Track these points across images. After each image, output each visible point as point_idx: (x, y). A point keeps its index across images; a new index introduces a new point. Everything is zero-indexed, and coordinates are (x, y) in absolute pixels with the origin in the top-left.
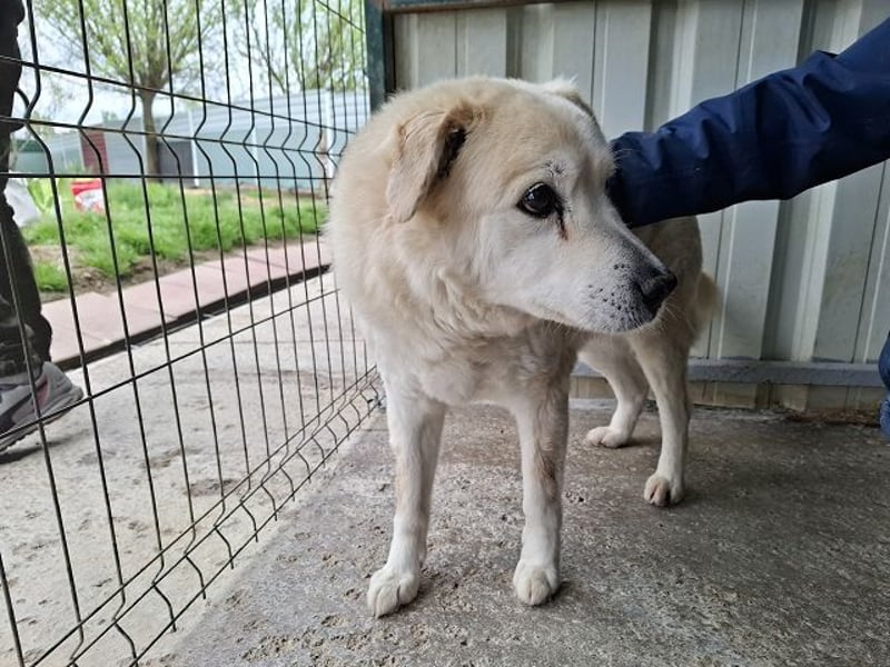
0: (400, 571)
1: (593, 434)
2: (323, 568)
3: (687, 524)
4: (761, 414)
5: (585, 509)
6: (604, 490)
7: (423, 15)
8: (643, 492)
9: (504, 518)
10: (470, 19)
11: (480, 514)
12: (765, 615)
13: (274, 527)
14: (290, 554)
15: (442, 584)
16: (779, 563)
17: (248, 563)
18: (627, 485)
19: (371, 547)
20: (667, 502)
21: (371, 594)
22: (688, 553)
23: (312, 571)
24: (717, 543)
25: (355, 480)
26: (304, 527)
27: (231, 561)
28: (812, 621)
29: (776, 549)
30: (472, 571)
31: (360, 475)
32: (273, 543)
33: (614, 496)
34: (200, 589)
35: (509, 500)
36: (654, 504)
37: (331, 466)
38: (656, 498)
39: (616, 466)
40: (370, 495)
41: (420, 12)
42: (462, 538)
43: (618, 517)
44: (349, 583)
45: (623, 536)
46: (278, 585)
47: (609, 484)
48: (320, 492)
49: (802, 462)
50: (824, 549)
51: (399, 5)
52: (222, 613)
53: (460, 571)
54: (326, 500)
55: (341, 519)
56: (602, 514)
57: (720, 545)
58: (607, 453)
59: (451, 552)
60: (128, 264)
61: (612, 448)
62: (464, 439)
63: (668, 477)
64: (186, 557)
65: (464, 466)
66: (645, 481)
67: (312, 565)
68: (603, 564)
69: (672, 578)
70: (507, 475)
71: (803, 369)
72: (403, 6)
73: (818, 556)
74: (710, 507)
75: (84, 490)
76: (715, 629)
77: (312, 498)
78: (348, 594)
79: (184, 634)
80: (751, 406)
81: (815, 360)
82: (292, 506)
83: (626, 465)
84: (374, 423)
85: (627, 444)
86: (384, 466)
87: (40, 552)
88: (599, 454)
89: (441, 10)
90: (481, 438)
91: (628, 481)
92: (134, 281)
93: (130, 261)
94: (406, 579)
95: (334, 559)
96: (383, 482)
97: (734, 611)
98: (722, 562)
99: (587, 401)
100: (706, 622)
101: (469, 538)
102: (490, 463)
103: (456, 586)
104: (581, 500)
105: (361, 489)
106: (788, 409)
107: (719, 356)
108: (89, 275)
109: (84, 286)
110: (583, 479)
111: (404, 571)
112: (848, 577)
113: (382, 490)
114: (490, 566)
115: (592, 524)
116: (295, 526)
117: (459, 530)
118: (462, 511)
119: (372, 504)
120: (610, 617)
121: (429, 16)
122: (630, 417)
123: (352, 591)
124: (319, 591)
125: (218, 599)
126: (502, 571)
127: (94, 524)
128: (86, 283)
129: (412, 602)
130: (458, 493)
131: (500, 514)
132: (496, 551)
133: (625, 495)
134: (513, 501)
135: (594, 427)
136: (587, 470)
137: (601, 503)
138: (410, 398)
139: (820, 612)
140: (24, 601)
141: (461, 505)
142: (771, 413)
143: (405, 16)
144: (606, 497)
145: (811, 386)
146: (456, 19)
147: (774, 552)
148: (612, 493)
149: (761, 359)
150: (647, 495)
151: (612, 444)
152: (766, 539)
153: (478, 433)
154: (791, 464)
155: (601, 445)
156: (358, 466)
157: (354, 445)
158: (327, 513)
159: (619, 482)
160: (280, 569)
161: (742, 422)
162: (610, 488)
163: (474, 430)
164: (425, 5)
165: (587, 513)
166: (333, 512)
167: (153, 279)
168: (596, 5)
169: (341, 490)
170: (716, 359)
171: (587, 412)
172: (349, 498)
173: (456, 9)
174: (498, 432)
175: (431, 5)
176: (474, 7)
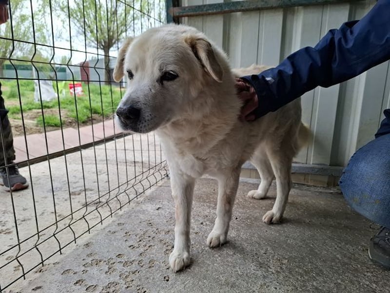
1: (250, 193)
2: (124, 236)
3: (278, 231)
5: (236, 222)
6: (248, 215)
7: (190, 18)
9: (202, 223)
10: (209, 19)
12: (297, 270)
13: (109, 220)
14: (114, 230)
15: (167, 246)
16: (312, 250)
17: (96, 232)
18: (258, 214)
19: (145, 230)
22: (274, 243)
23: (119, 237)
24: (287, 240)
25: (148, 205)
26: (122, 221)
27: (89, 230)
28: (316, 274)
29: (313, 245)
31: (151, 203)
32: (109, 226)
34: (74, 239)
36: (265, 222)
37: (141, 199)
38: (266, 220)
39: (256, 207)
40: (152, 211)
41: (188, 16)
43: (249, 227)
44: (132, 243)
45: (248, 234)
46: (105, 241)
47: (251, 213)
48: (133, 208)
49: (340, 210)
50: (334, 246)
51: (179, 13)
52: (81, 249)
54: (134, 211)
55: (138, 219)
56: (243, 225)
57: (289, 241)
60: (86, 117)
64: (69, 226)
67: (120, 235)
69: (263, 252)
70: (210, 207)
72: (181, 14)
73: (330, 249)
74: (290, 226)
76: (273, 273)
77: (129, 211)
78: (130, 247)
79: (65, 255)
83: (261, 206)
84: (163, 184)
86: (162, 200)
87: (24, 222)
88: (251, 201)
89: (197, 15)
90: (204, 192)
91: (260, 213)
92: (88, 124)
93: (87, 116)
95: (129, 233)
96: (159, 206)
97: (284, 267)
98: (287, 248)
100: (270, 270)
102: (204, 201)
104: (237, 219)
105: (149, 209)
107: (311, 163)
108: (70, 121)
109: (68, 125)
110: (241, 210)
112: (340, 258)
113: (158, 209)
116: (118, 220)
119: (152, 214)
120: (230, 264)
121: (192, 18)
122: (266, 186)
123: (132, 246)
124: (119, 244)
125: (81, 244)
127: (46, 214)
128: (69, 124)
131: (201, 222)
132: (194, 236)
133: (256, 218)
134: (208, 217)
136: (244, 207)
137: (245, 221)
139: (321, 271)
140: (12, 239)
142: (335, 189)
143: (183, 18)
144: (248, 218)
146: (203, 19)
147: (312, 246)
148: (250, 217)
149: (330, 165)
150: (263, 218)
151: (258, 197)
152: (310, 240)
153: (204, 190)
154: (335, 211)
156: (151, 200)
157: (153, 192)
158: (133, 216)
159: (256, 213)
160: (108, 235)
161: (321, 192)
162: (251, 215)
163: (202, 188)
164: (189, 13)
165: (237, 224)
166: (135, 216)
167: (95, 123)
168: (260, 12)
169: (142, 208)
170: (310, 164)
171: (253, 184)
172: (143, 212)
173: (203, 15)
174: (212, 190)
175: (192, 13)
176: (209, 14)
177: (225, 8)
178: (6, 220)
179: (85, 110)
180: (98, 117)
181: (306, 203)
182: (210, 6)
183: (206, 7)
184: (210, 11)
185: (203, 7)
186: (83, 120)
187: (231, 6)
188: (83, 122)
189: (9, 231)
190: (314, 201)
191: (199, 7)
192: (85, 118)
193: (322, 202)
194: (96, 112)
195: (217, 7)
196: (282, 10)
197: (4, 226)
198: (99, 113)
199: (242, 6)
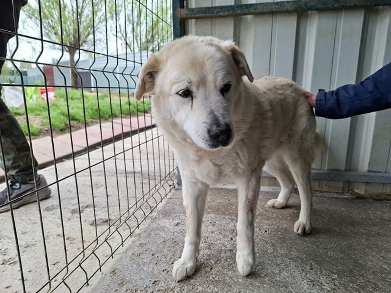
0: (188, 261)
1: (270, 202)
2: (152, 259)
3: (314, 243)
4: (344, 195)
6: (276, 227)
7: (197, 20)
8: (293, 229)
9: (232, 239)
10: (218, 21)
11: (221, 237)
12: (351, 285)
13: (130, 240)
14: (138, 252)
15: (205, 268)
16: (356, 261)
17: (119, 256)
18: (286, 225)
19: (173, 251)
20: (305, 233)
21: (174, 271)
22: (315, 256)
23: (148, 261)
24: (327, 252)
25: (165, 220)
26: (143, 241)
27: (112, 255)
28: (372, 288)
29: (354, 255)
30: (218, 262)
31: (167, 219)
32: (130, 248)
33: (281, 230)
34: (99, 267)
35: (234, 231)
36: (299, 234)
37: (154, 214)
38: (300, 231)
39: (280, 217)
40: (171, 227)
41: (196, 18)
42: (214, 248)
43: (283, 240)
44: (164, 266)
45: (285, 248)
46: (133, 266)
47: (278, 224)
48: (149, 225)
49: (364, 217)
50: (376, 256)
51: (187, 14)
52: (108, 278)
53: (213, 262)
54: (152, 229)
55: (159, 238)
56: (275, 238)
57: (329, 253)
58: (277, 211)
59: (209, 253)
60: (64, 124)
61: (279, 209)
62: (212, 203)
63: (304, 222)
64: (93, 252)
65: (213, 215)
66: (294, 224)
67: (147, 258)
68: (277, 260)
69: (308, 267)
70: (232, 220)
71: (364, 175)
72: (189, 16)
73: (373, 259)
74: (324, 236)
75: (46, 222)
76: (328, 291)
77: (146, 228)
78: (163, 271)
79: (92, 287)
80: (341, 191)
81: (369, 171)
82: (138, 231)
83: (285, 216)
84: (172, 195)
85: (285, 207)
86: (177, 215)
87: (28, 249)
88: (273, 211)
89: (205, 18)
90: (220, 203)
91: (286, 224)
92: (66, 131)
93: (65, 123)
94: (190, 265)
95: (156, 256)
96: (177, 222)
97: (337, 282)
98: (330, 261)
99: (267, 188)
100: (324, 287)
101: (217, 248)
102: (224, 214)
103: (212, 269)
104: (266, 232)
105: (168, 225)
106: (357, 193)
107: (326, 169)
109: (45, 134)
110: (266, 222)
111: (189, 261)
112: (388, 269)
113: (177, 225)
114: (226, 260)
115: (271, 242)
116: (139, 240)
117: (212, 243)
118: (213, 235)
119: (173, 231)
120: (281, 284)
121: (200, 20)
122: (287, 195)
123: (166, 269)
124: (151, 269)
125: (106, 272)
126: (232, 262)
127: (51, 237)
128: (46, 132)
129: (192, 275)
130: (211, 227)
131: (230, 237)
132: (229, 254)
133: (285, 230)
135: (271, 199)
136: (268, 219)
137: (275, 233)
138: (193, 182)
139: (375, 284)
141: (212, 233)
142: (349, 194)
143: (190, 20)
144: (277, 230)
145: (367, 183)
146: (212, 22)
147: (353, 256)
148: (279, 229)
149: (345, 171)
150: (295, 230)
151: (279, 207)
152: (349, 251)
153: (219, 201)
154: (359, 217)
155: (274, 207)
156: (166, 214)
157: (164, 205)
158: (153, 235)
159: (283, 224)
160: (133, 259)
161: (336, 198)
162: (278, 226)
163: (216, 199)
164: (199, 15)
165: (269, 237)
166: (156, 234)
167: (74, 131)
168: (273, 16)
169: (159, 225)
170: (324, 170)
171: (267, 193)
172: (162, 229)
173: (212, 17)
174: (227, 201)
175: (201, 15)
176: (220, 16)
177: (237, 10)
178: (6, 247)
179: (62, 117)
180: (76, 124)
181: (328, 211)
182: (221, 8)
183: (216, 9)
184: (221, 14)
185: (213, 9)
186: (61, 128)
187: (244, 8)
188: (61, 130)
189: (13, 261)
190: (334, 208)
191: (209, 9)
192: (62, 126)
193: (343, 209)
194: (74, 119)
195: (228, 9)
196: (296, 14)
197: (5, 254)
198: (76, 120)
199: (256, 9)
